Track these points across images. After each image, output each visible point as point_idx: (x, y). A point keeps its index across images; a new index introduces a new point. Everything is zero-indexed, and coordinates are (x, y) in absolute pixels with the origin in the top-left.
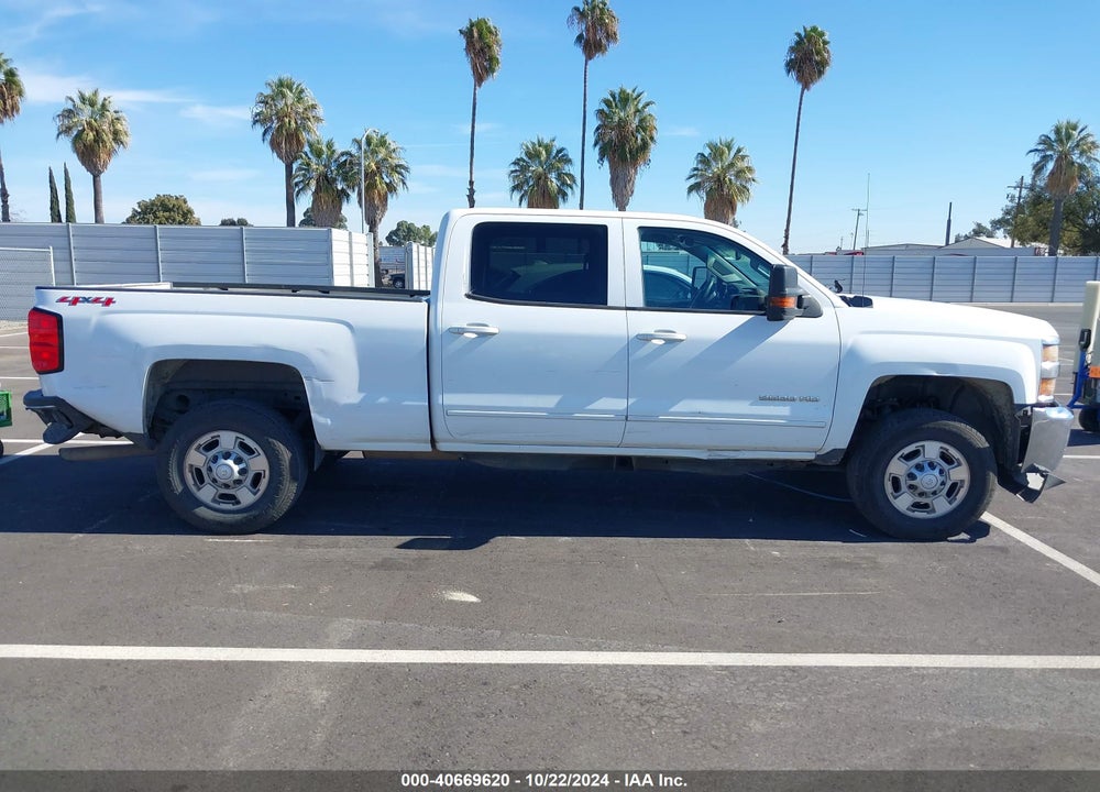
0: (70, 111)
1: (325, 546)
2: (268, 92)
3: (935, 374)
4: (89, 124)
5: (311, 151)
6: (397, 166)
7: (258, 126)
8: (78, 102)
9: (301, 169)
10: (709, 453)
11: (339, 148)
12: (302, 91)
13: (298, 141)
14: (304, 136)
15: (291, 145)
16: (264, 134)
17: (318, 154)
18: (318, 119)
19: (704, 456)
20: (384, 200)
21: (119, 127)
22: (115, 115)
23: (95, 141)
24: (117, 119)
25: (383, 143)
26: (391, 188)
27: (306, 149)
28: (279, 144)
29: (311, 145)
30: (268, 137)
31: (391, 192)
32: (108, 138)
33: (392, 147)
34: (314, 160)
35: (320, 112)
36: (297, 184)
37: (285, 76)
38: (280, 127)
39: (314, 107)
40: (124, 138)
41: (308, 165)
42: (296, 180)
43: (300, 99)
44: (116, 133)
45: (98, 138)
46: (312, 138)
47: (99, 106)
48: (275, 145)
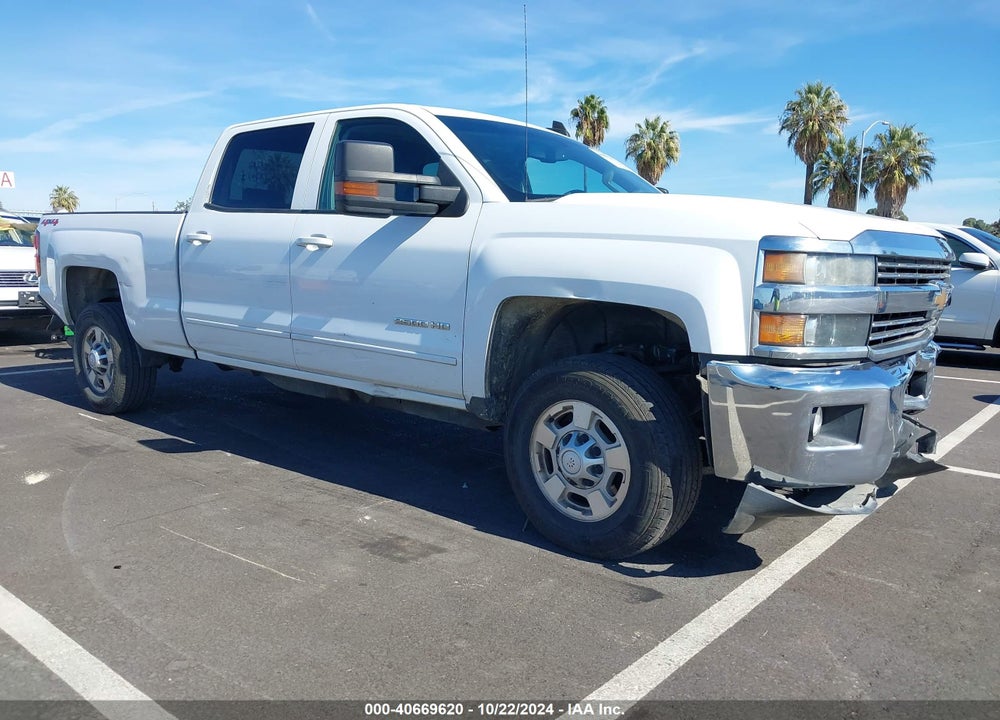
0: (637, 136)
1: (109, 429)
2: (796, 99)
3: (573, 297)
4: (649, 145)
5: (833, 151)
6: (920, 158)
7: (785, 131)
8: (644, 127)
9: (822, 168)
10: (375, 388)
11: (861, 145)
12: (829, 95)
13: (821, 142)
14: (826, 137)
15: (813, 147)
16: (790, 138)
17: (839, 152)
18: (843, 120)
19: (370, 390)
20: (903, 192)
21: (672, 144)
22: (670, 136)
23: (652, 158)
24: (671, 138)
25: (907, 135)
26: (912, 181)
27: (828, 149)
28: (802, 146)
29: (832, 145)
30: (793, 142)
31: (911, 184)
32: (662, 154)
33: (918, 138)
34: (835, 158)
35: (846, 112)
36: (815, 183)
37: (814, 83)
38: (805, 130)
39: (839, 108)
40: (676, 154)
41: (827, 163)
42: (816, 179)
43: (825, 103)
44: (668, 151)
45: (654, 157)
46: (835, 137)
47: (659, 129)
48: (798, 148)
